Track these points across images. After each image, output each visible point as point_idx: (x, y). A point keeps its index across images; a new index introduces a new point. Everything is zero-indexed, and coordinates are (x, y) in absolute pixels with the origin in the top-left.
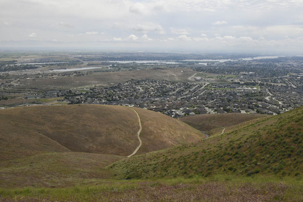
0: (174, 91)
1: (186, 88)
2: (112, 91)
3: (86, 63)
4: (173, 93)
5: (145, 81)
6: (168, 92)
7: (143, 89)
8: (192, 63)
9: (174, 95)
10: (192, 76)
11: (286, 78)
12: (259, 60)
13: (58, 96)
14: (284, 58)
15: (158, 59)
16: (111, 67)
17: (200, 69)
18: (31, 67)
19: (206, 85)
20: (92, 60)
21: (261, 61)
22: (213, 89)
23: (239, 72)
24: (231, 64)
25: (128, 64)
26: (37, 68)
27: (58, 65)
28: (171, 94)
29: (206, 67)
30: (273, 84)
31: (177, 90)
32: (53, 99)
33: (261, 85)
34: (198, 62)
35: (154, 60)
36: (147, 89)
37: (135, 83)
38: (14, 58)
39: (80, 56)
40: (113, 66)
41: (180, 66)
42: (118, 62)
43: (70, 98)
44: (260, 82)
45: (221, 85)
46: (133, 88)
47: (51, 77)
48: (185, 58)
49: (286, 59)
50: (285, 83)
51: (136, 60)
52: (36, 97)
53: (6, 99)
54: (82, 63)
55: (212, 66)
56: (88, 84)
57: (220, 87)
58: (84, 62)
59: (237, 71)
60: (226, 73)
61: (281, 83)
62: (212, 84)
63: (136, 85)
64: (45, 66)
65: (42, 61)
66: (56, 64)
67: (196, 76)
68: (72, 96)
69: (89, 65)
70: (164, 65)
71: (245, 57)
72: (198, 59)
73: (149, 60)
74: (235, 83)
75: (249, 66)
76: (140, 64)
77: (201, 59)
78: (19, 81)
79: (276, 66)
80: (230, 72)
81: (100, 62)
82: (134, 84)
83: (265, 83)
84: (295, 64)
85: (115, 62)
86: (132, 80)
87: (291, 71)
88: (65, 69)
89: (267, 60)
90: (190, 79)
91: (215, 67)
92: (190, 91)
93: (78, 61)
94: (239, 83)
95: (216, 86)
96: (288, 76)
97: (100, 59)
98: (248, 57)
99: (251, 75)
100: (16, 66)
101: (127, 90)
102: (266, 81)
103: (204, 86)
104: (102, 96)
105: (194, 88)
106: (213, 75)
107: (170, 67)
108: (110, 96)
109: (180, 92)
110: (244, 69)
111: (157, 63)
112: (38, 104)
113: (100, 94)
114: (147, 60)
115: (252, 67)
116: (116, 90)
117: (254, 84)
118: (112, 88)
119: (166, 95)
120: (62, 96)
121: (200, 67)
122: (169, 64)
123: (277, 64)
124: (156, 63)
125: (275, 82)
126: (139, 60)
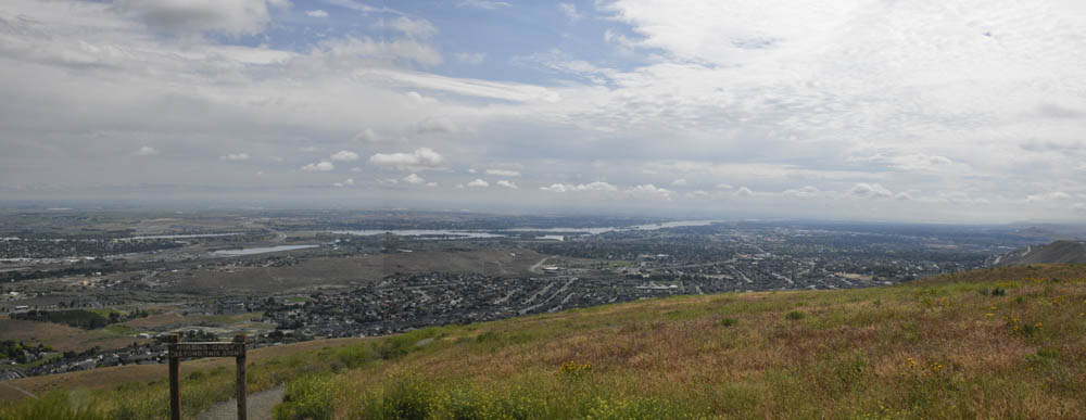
0: (503, 296)
1: (528, 291)
2: (360, 300)
3: (283, 236)
4: (502, 300)
5: (430, 277)
6: (489, 298)
7: (428, 294)
8: (531, 236)
9: (505, 304)
10: (538, 265)
11: (731, 264)
12: (675, 228)
13: (249, 310)
14: (722, 224)
15: (449, 227)
16: (338, 244)
17: (549, 249)
18: (170, 246)
19: (571, 281)
20: (295, 228)
21: (677, 230)
22: (588, 290)
23: (636, 256)
24: (617, 238)
25: (375, 237)
26: (180, 245)
27: (225, 239)
28: (496, 302)
29: (561, 243)
30: (707, 277)
31: (510, 293)
32: (240, 316)
33: (684, 279)
34: (543, 234)
35: (438, 229)
36: (438, 293)
37: (405, 281)
38: (126, 224)
39: (267, 219)
40: (343, 243)
41: (503, 242)
42: (350, 232)
43: (275, 314)
44: (681, 273)
45: (603, 282)
46: (404, 292)
47: (221, 268)
48: (512, 225)
49: (727, 226)
50: (730, 274)
51: (392, 228)
52: (204, 313)
53: (145, 315)
54: (275, 236)
55: (575, 243)
56: (303, 285)
57: (603, 285)
58: (277, 232)
59: (631, 251)
60: (610, 257)
61: (722, 273)
62: (584, 280)
63: (410, 285)
64: (196, 243)
65: (187, 230)
66: (218, 238)
67: (545, 263)
68: (279, 310)
69: (290, 241)
70: (464, 240)
71: (643, 223)
72: (541, 227)
73: (425, 229)
74: (632, 277)
75: (655, 241)
76: (406, 237)
77: (547, 227)
78: (157, 275)
79: (708, 241)
80: (618, 254)
81: (314, 233)
82: (404, 285)
83: (693, 276)
84: (745, 237)
85: (345, 233)
86: (398, 274)
87: (740, 250)
88: (242, 248)
89: (688, 230)
90: (533, 268)
91: (582, 244)
92: (538, 296)
93: (264, 231)
94: (640, 277)
95: (592, 283)
96: (734, 260)
97: (310, 227)
98: (650, 223)
99: (662, 260)
100: (136, 241)
101: (390, 298)
102: (693, 270)
103: (567, 284)
104: (341, 311)
105: (546, 289)
106: (582, 261)
107: (481, 245)
108: (357, 311)
109: (518, 298)
110: (645, 249)
111: (448, 236)
112: (212, 326)
113: (335, 306)
114: (419, 228)
115: (661, 243)
116: (367, 298)
117: (670, 278)
118: (357, 292)
119: (486, 304)
120: (258, 309)
121: (550, 245)
122: (476, 238)
123: (710, 236)
124: (444, 236)
125: (710, 273)
126: (400, 228)
